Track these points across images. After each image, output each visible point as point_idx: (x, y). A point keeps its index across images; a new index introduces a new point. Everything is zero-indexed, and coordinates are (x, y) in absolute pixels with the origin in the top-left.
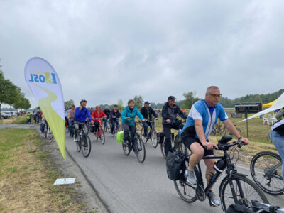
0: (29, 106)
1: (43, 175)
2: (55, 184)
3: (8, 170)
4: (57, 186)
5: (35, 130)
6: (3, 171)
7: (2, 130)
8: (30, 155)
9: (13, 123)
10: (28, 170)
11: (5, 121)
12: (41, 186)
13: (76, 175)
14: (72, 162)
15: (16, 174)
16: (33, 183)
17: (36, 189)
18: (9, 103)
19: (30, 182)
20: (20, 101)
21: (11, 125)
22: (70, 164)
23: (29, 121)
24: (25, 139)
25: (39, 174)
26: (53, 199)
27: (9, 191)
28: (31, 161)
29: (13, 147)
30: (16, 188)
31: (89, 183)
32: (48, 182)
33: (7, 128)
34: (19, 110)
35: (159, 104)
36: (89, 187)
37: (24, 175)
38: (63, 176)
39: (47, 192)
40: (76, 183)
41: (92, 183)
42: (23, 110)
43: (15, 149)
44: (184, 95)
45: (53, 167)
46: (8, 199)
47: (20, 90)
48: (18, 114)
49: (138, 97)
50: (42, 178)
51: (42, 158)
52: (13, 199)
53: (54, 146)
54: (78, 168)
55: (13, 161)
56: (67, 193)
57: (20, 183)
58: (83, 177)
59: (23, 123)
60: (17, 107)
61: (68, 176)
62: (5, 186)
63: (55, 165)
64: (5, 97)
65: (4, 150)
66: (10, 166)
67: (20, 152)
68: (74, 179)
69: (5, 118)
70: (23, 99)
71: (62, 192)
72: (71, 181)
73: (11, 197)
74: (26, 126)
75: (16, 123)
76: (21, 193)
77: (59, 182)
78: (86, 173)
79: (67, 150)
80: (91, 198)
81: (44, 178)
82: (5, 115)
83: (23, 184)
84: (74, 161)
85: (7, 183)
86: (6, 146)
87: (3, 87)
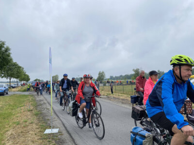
0: (29, 79)
1: (37, 127)
2: (45, 133)
3: (14, 123)
4: (46, 135)
5: (33, 95)
6: (11, 124)
7: (11, 96)
8: (29, 113)
9: (18, 91)
10: (27, 123)
11: (13, 89)
12: (36, 134)
13: (59, 126)
14: (57, 117)
15: (19, 126)
16: (30, 132)
17: (32, 136)
18: (16, 78)
19: (29, 132)
20: (23, 76)
21: (17, 92)
22: (55, 119)
23: (28, 90)
24: (26, 102)
25: (34, 126)
26: (43, 143)
27: (14, 138)
28: (29, 117)
29: (18, 107)
30: (19, 135)
31: (68, 132)
32: (40, 131)
33: (14, 94)
34: (22, 82)
35: (116, 77)
36: (68, 135)
37: (24, 127)
38: (50, 127)
39: (40, 139)
40: (59, 132)
41: (70, 132)
42: (25, 82)
43: (19, 109)
44: (134, 70)
45: (44, 121)
46: (13, 143)
47: (23, 69)
48: (22, 85)
49: (101, 72)
50: (36, 128)
51: (36, 115)
52: (17, 143)
53: (45, 106)
54: (60, 122)
55: (17, 117)
56: (53, 139)
57: (22, 132)
58: (64, 128)
59: (25, 91)
60: (21, 80)
61: (54, 127)
62: (12, 134)
63: (45, 120)
64: (13, 74)
65: (12, 109)
66: (16, 121)
67: (22, 111)
68: (58, 129)
69: (13, 88)
70: (25, 75)
71: (50, 138)
72: (55, 131)
73: (16, 142)
74: (27, 93)
75: (20, 91)
76: (22, 139)
77: (48, 131)
78: (66, 125)
79: (53, 109)
80: (69, 143)
81: (38, 129)
82: (13, 85)
83: (24, 133)
84: (58, 117)
85: (13, 132)
86: (13, 107)
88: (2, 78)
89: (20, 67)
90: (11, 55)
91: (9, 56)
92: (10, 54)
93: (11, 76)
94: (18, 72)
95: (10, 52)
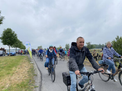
0: (25, 48)
18: (19, 48)
60: (21, 49)
70: (23, 46)
82: (17, 52)
89: (21, 42)
91: (16, 38)
93: (17, 47)
94: (20, 45)
95: (17, 36)
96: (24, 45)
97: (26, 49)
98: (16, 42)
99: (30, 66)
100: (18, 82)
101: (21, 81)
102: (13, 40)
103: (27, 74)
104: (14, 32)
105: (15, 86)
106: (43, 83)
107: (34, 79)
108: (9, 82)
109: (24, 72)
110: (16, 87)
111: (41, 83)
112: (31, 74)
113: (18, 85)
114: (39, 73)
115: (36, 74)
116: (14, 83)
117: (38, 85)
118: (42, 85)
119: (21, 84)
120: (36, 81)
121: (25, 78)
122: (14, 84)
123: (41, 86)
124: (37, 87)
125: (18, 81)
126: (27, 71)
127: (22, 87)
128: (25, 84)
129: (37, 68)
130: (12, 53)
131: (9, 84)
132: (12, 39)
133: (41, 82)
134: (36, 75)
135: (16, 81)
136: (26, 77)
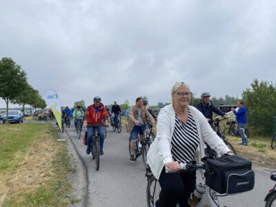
0: (46, 106)
7: (27, 124)
11: (27, 118)
20: (39, 102)
34: (37, 109)
42: (40, 109)
60: (35, 107)
64: (27, 99)
69: (27, 116)
70: (41, 100)
74: (42, 122)
87: (26, 91)
88: (15, 103)
89: (35, 92)
90: (27, 80)
91: (24, 80)
92: (26, 78)
93: (25, 102)
94: (34, 98)
96: (43, 98)
97: (48, 107)
98: (23, 89)
99: (58, 147)
100: (28, 188)
101: (38, 186)
102: (17, 86)
103: (52, 169)
104: (19, 67)
105: (22, 199)
106: (91, 192)
107: (69, 181)
108: (6, 190)
109: (43, 164)
110: (23, 202)
111: (88, 190)
112: (62, 169)
113: (29, 196)
114: (80, 166)
115: (73, 167)
116: (19, 193)
117: (79, 197)
118: (90, 196)
119: (38, 194)
120: (74, 185)
121: (47, 179)
122: (19, 195)
123: (86, 198)
124: (77, 201)
125: (30, 186)
126: (52, 160)
127: (38, 202)
128: (47, 194)
129: (74, 152)
130: (13, 118)
131: (5, 195)
132: (15, 83)
133: (86, 189)
134: (75, 171)
135: (24, 186)
136: (49, 176)
